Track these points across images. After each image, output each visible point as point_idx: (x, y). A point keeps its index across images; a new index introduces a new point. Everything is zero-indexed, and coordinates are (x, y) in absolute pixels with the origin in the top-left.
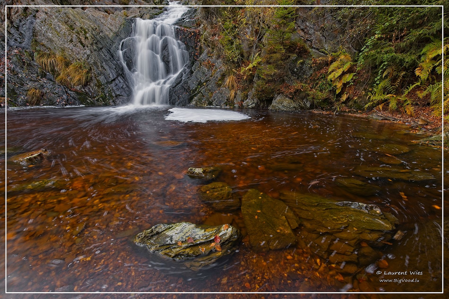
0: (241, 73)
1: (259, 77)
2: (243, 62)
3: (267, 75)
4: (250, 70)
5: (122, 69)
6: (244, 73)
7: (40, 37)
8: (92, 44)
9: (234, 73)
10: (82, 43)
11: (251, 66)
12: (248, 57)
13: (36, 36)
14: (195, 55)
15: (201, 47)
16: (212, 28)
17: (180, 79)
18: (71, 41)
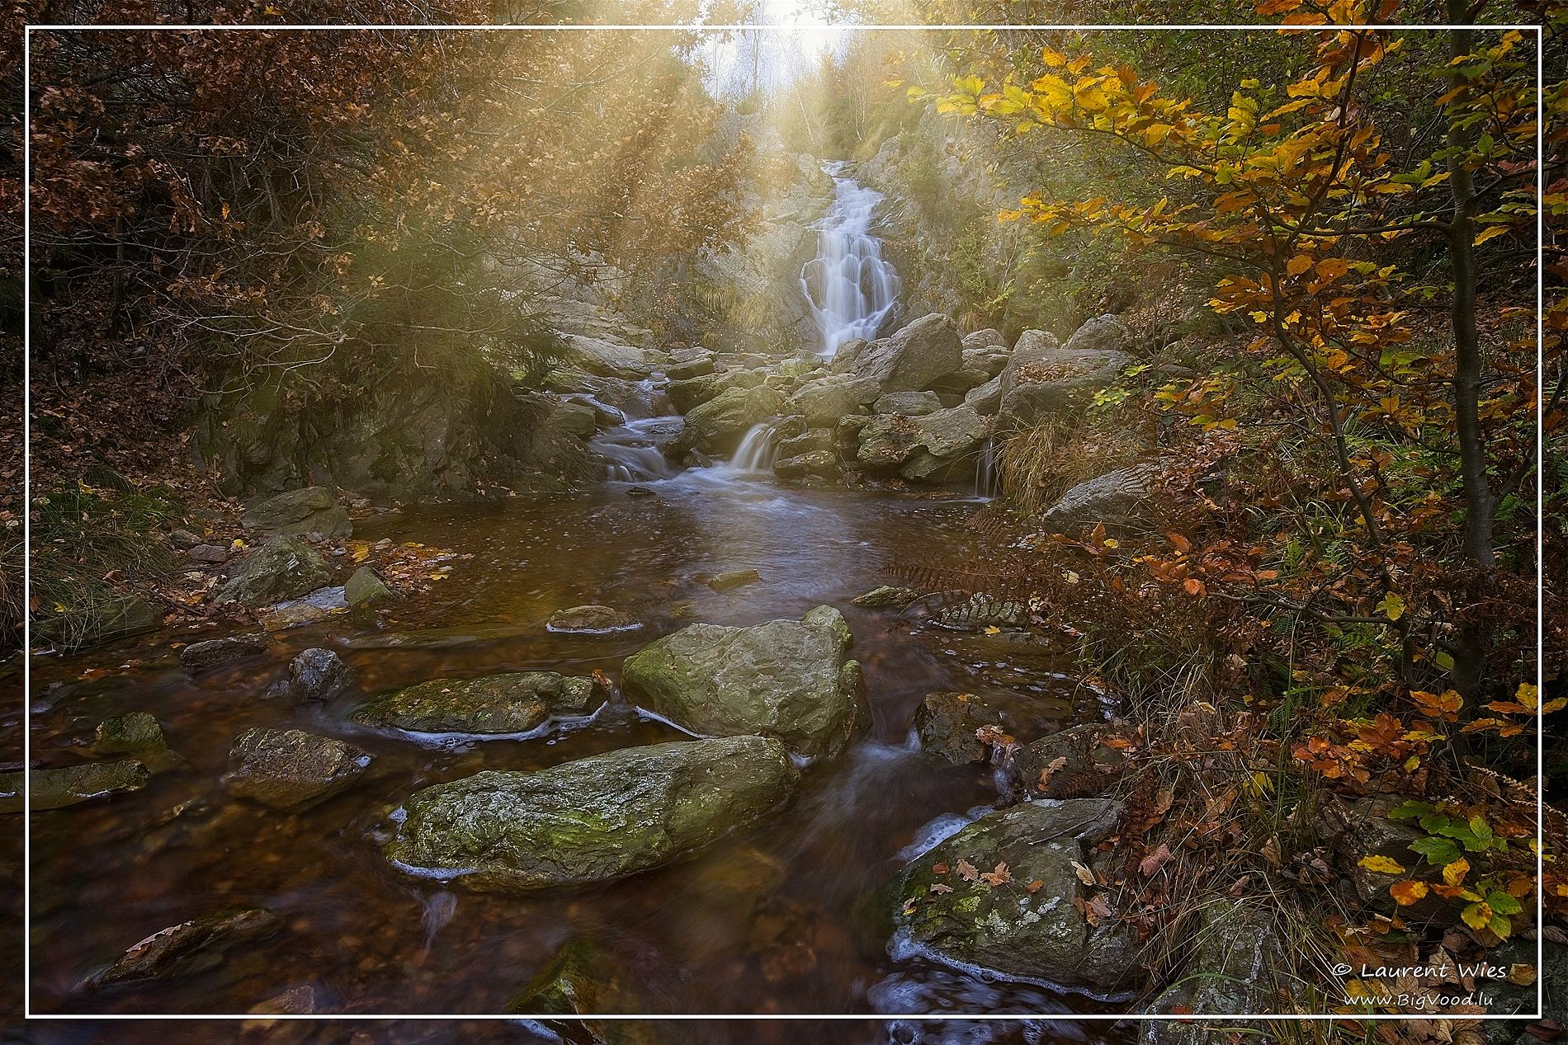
0: (986, 308)
1: (1011, 313)
2: (988, 293)
3: (1024, 311)
4: (998, 303)
5: (808, 305)
6: (990, 308)
7: (700, 265)
8: (769, 272)
9: (974, 307)
10: (757, 272)
11: (1000, 298)
12: (996, 285)
13: (694, 263)
14: (910, 282)
15: (919, 271)
16: (938, 242)
17: (888, 320)
18: (743, 269)
